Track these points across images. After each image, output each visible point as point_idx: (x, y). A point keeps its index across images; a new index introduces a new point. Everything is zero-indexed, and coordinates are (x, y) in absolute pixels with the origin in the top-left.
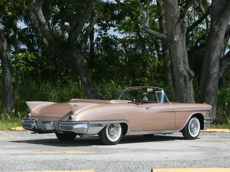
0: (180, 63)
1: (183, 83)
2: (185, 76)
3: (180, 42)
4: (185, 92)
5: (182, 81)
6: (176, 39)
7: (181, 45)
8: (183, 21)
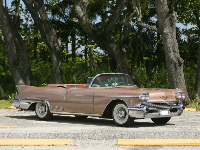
0: (170, 52)
1: (173, 69)
2: (175, 63)
3: (169, 34)
4: (175, 77)
5: (172, 67)
6: (165, 31)
7: (170, 37)
8: (172, 15)
